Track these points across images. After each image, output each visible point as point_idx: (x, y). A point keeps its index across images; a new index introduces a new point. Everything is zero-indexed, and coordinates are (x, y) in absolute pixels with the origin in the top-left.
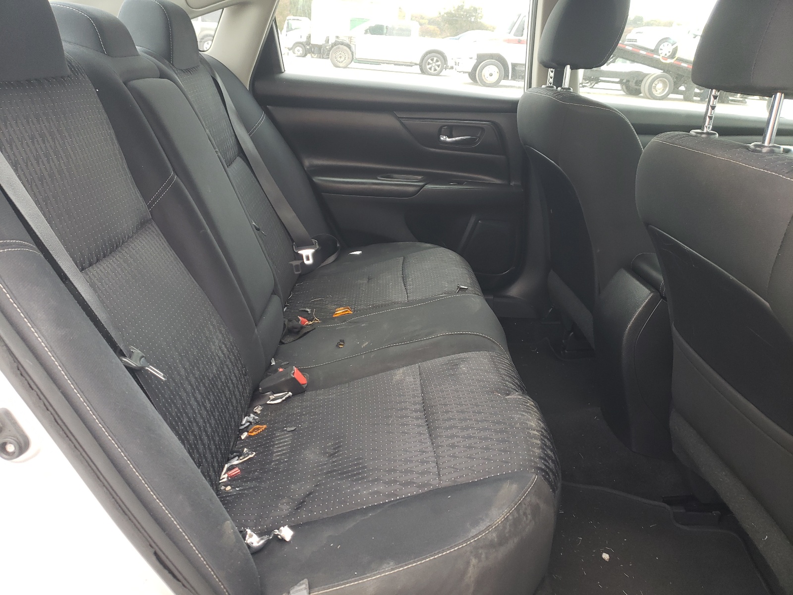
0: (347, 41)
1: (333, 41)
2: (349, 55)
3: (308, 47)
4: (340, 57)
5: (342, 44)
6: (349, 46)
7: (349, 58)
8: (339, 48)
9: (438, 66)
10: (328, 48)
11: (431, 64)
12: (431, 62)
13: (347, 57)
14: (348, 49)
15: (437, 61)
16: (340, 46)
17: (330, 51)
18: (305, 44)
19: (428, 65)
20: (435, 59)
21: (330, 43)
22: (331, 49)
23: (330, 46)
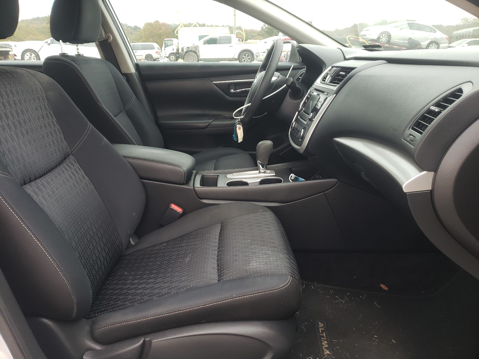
0: (194, 50)
1: (186, 50)
2: (195, 57)
3: (178, 55)
4: (191, 59)
5: (192, 51)
6: (195, 52)
7: (196, 59)
8: (189, 54)
9: (249, 59)
10: (183, 54)
11: (245, 58)
12: (244, 57)
13: (195, 59)
14: (195, 54)
15: (248, 56)
16: (190, 53)
17: (184, 56)
18: (176, 54)
19: (243, 59)
20: (247, 55)
21: (184, 51)
22: (185, 55)
23: (185, 53)
